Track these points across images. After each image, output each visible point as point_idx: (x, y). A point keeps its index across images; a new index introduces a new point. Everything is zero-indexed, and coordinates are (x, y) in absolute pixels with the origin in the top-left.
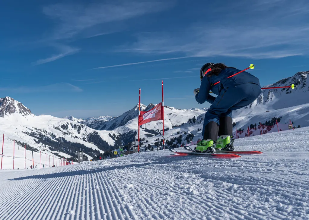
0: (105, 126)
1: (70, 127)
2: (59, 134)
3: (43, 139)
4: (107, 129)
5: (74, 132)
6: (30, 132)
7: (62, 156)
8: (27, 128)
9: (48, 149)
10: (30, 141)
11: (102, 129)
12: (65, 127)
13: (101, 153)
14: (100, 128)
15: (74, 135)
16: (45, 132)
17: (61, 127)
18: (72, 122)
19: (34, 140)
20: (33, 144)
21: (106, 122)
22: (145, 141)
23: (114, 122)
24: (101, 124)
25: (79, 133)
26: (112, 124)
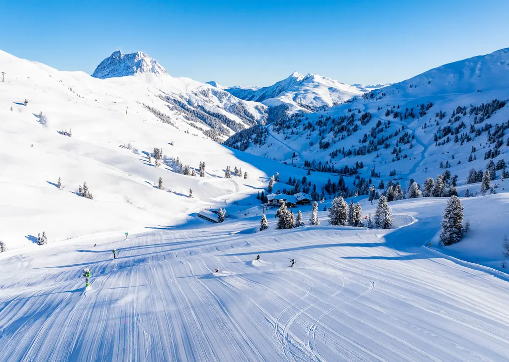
0: (253, 96)
1: (211, 94)
2: (198, 100)
3: (180, 105)
4: (255, 100)
5: (215, 100)
6: (164, 95)
7: (199, 127)
8: (160, 91)
9: (183, 118)
10: (163, 107)
11: (250, 100)
12: (205, 93)
13: (245, 128)
14: (247, 99)
15: (215, 104)
16: (181, 97)
17: (200, 93)
18: (214, 88)
19: (168, 106)
20: (166, 111)
21: (254, 92)
22: (304, 118)
23: (264, 92)
24: (249, 94)
25: (221, 102)
26: (261, 94)
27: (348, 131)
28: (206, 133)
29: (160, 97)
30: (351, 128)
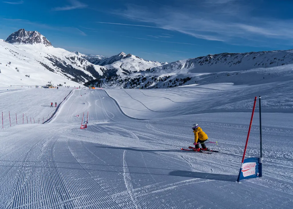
0: (99, 62)
1: (76, 59)
2: (68, 62)
3: (58, 64)
4: (100, 64)
5: (79, 63)
6: (49, 57)
7: (69, 76)
8: (48, 54)
10: (49, 64)
11: (96, 64)
12: (73, 58)
13: (94, 79)
14: (95, 63)
15: (78, 65)
16: (60, 59)
17: (70, 58)
18: (78, 56)
19: (52, 63)
20: (51, 66)
21: (100, 60)
23: (105, 61)
24: (96, 60)
25: (82, 64)
26: (103, 62)
27: (137, 84)
28: (73, 80)
29: (48, 58)
30: (138, 83)
